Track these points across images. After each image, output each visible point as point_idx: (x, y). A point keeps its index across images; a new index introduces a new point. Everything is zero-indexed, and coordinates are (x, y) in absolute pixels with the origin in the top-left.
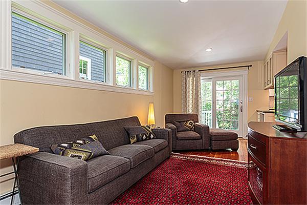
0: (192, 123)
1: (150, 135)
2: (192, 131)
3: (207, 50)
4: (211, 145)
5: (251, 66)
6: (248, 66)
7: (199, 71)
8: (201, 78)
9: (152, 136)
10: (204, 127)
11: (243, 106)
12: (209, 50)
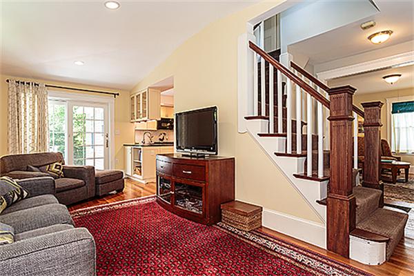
0: (60, 166)
1: (22, 193)
2: (62, 177)
3: (76, 63)
4: (96, 190)
5: (118, 94)
6: (115, 95)
7: (46, 86)
8: (49, 98)
9: (25, 194)
10: (88, 169)
11: (109, 140)
12: (79, 63)
